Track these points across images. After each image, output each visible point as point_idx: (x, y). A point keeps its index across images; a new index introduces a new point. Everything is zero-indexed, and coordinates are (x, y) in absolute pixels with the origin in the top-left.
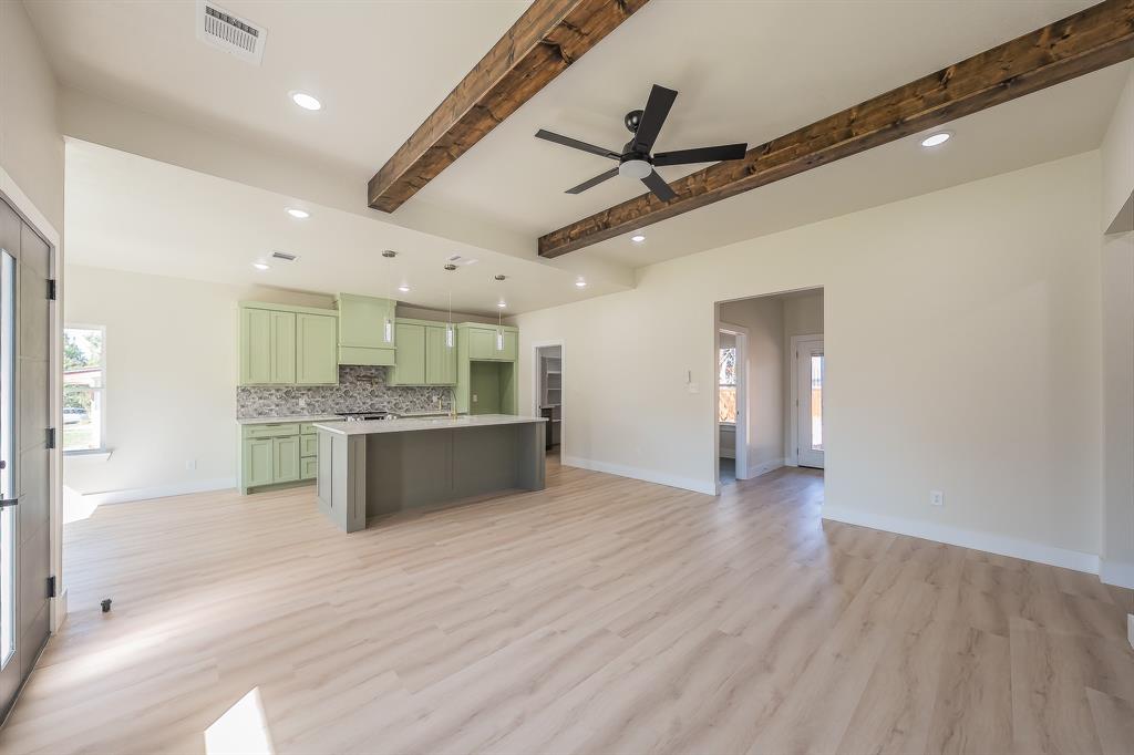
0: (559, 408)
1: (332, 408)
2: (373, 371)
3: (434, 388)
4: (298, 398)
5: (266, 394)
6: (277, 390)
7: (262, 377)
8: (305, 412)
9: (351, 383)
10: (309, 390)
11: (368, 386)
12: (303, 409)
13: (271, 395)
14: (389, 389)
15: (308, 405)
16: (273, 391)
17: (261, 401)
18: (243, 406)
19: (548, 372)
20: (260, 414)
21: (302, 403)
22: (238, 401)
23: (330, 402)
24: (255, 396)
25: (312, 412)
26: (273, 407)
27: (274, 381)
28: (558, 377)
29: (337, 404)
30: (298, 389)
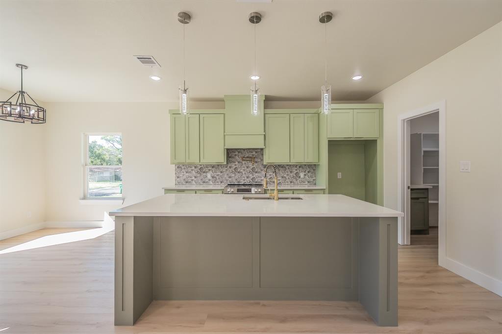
0: (436, 188)
1: (227, 180)
2: (254, 153)
3: (301, 166)
4: (207, 172)
5: (190, 169)
6: (195, 167)
7: (181, 159)
8: (211, 182)
9: (239, 162)
10: (213, 167)
11: (250, 165)
12: (210, 180)
13: (192, 170)
14: (265, 166)
15: (213, 177)
16: (193, 168)
17: (187, 174)
18: (178, 177)
19: (423, 149)
20: (187, 182)
21: (209, 176)
22: (176, 173)
23: (226, 176)
24: (183, 170)
25: (215, 182)
26: (193, 178)
27: (187, 162)
28: (435, 154)
29: (230, 177)
30: (207, 166)
